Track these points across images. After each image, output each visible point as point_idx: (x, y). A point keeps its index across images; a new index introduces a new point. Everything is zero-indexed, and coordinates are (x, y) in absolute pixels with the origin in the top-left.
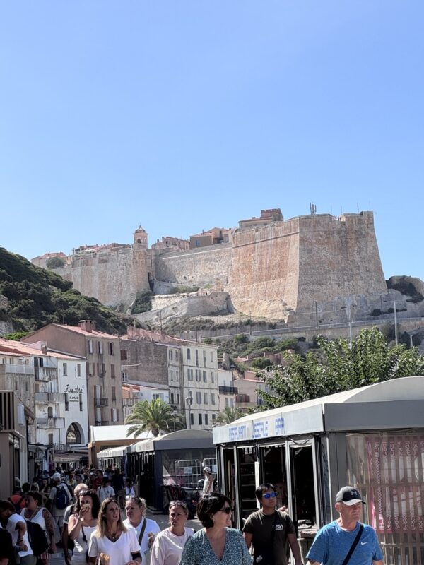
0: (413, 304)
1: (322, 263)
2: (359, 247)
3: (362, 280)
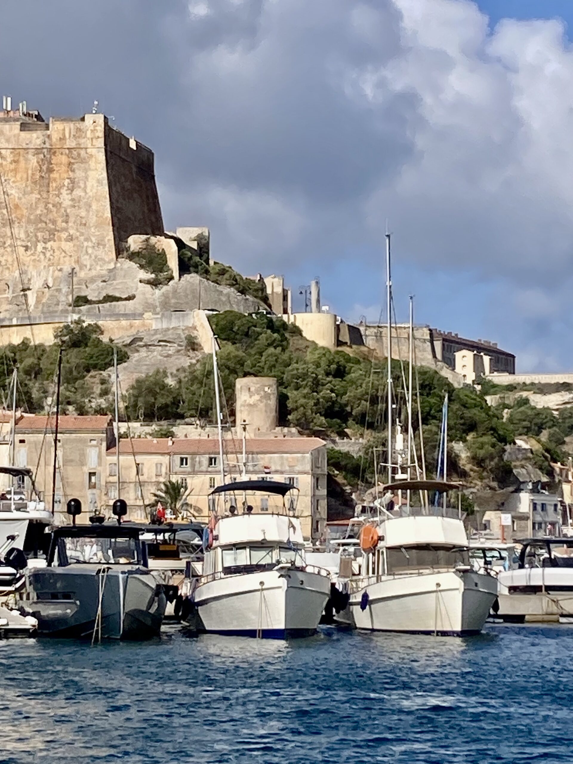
0: (148, 288)
2: (72, 180)
3: (72, 240)
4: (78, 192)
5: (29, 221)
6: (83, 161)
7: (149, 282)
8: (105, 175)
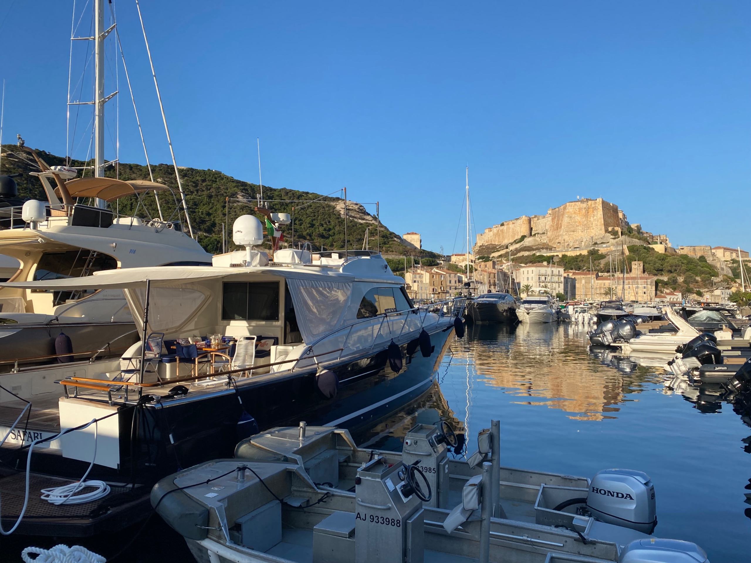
0: (613, 240)
1: (575, 222)
2: (594, 215)
3: (593, 229)
4: (595, 218)
5: (583, 225)
6: (597, 210)
7: (613, 239)
8: (602, 213)
